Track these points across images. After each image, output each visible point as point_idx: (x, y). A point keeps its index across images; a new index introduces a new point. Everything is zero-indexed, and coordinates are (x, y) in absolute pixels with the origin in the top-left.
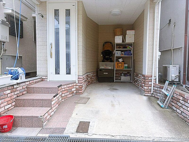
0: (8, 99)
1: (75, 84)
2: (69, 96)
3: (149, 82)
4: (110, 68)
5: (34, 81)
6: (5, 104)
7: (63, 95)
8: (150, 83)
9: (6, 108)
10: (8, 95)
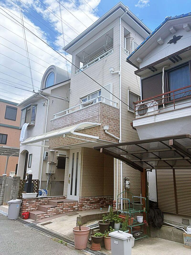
0: (33, 205)
1: (77, 203)
2: (70, 210)
7: (64, 209)
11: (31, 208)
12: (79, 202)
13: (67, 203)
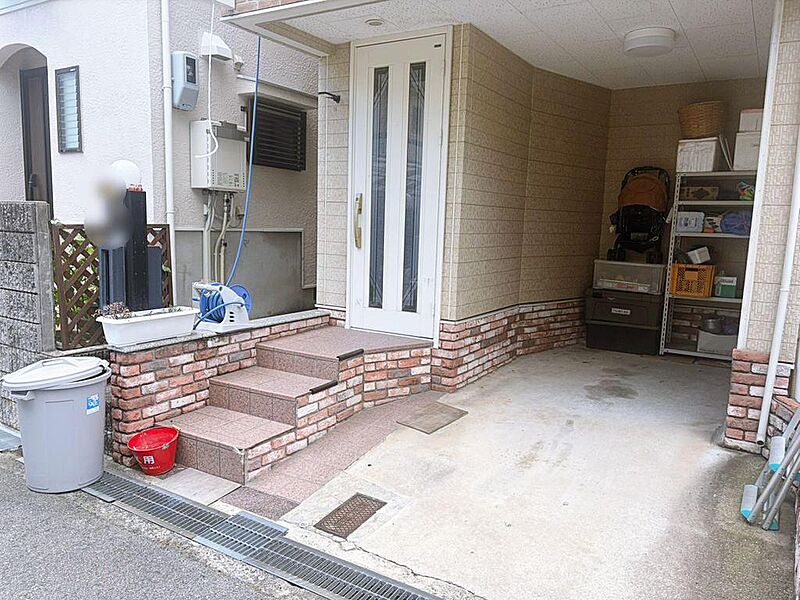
0: (182, 380)
1: (427, 351)
2: (398, 391)
3: (753, 385)
4: (641, 289)
5: (292, 326)
6: (173, 392)
7: (368, 387)
8: (754, 391)
9: (175, 404)
10: (184, 367)
11: (170, 400)
12: (436, 346)
13: (383, 357)
